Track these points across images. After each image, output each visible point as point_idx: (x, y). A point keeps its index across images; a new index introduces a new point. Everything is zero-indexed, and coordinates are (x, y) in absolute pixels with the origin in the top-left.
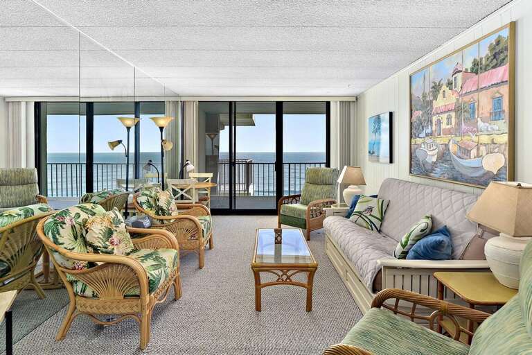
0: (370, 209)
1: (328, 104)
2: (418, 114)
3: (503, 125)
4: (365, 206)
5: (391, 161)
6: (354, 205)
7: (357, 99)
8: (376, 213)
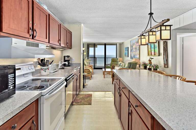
0: (123, 65)
1: (116, 44)
2: (131, 48)
3: (139, 51)
4: (122, 64)
5: (128, 57)
6: (120, 64)
7: (123, 43)
8: (124, 65)
